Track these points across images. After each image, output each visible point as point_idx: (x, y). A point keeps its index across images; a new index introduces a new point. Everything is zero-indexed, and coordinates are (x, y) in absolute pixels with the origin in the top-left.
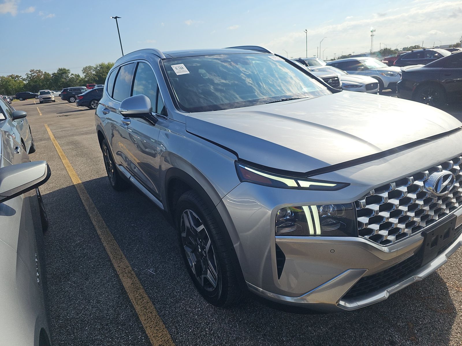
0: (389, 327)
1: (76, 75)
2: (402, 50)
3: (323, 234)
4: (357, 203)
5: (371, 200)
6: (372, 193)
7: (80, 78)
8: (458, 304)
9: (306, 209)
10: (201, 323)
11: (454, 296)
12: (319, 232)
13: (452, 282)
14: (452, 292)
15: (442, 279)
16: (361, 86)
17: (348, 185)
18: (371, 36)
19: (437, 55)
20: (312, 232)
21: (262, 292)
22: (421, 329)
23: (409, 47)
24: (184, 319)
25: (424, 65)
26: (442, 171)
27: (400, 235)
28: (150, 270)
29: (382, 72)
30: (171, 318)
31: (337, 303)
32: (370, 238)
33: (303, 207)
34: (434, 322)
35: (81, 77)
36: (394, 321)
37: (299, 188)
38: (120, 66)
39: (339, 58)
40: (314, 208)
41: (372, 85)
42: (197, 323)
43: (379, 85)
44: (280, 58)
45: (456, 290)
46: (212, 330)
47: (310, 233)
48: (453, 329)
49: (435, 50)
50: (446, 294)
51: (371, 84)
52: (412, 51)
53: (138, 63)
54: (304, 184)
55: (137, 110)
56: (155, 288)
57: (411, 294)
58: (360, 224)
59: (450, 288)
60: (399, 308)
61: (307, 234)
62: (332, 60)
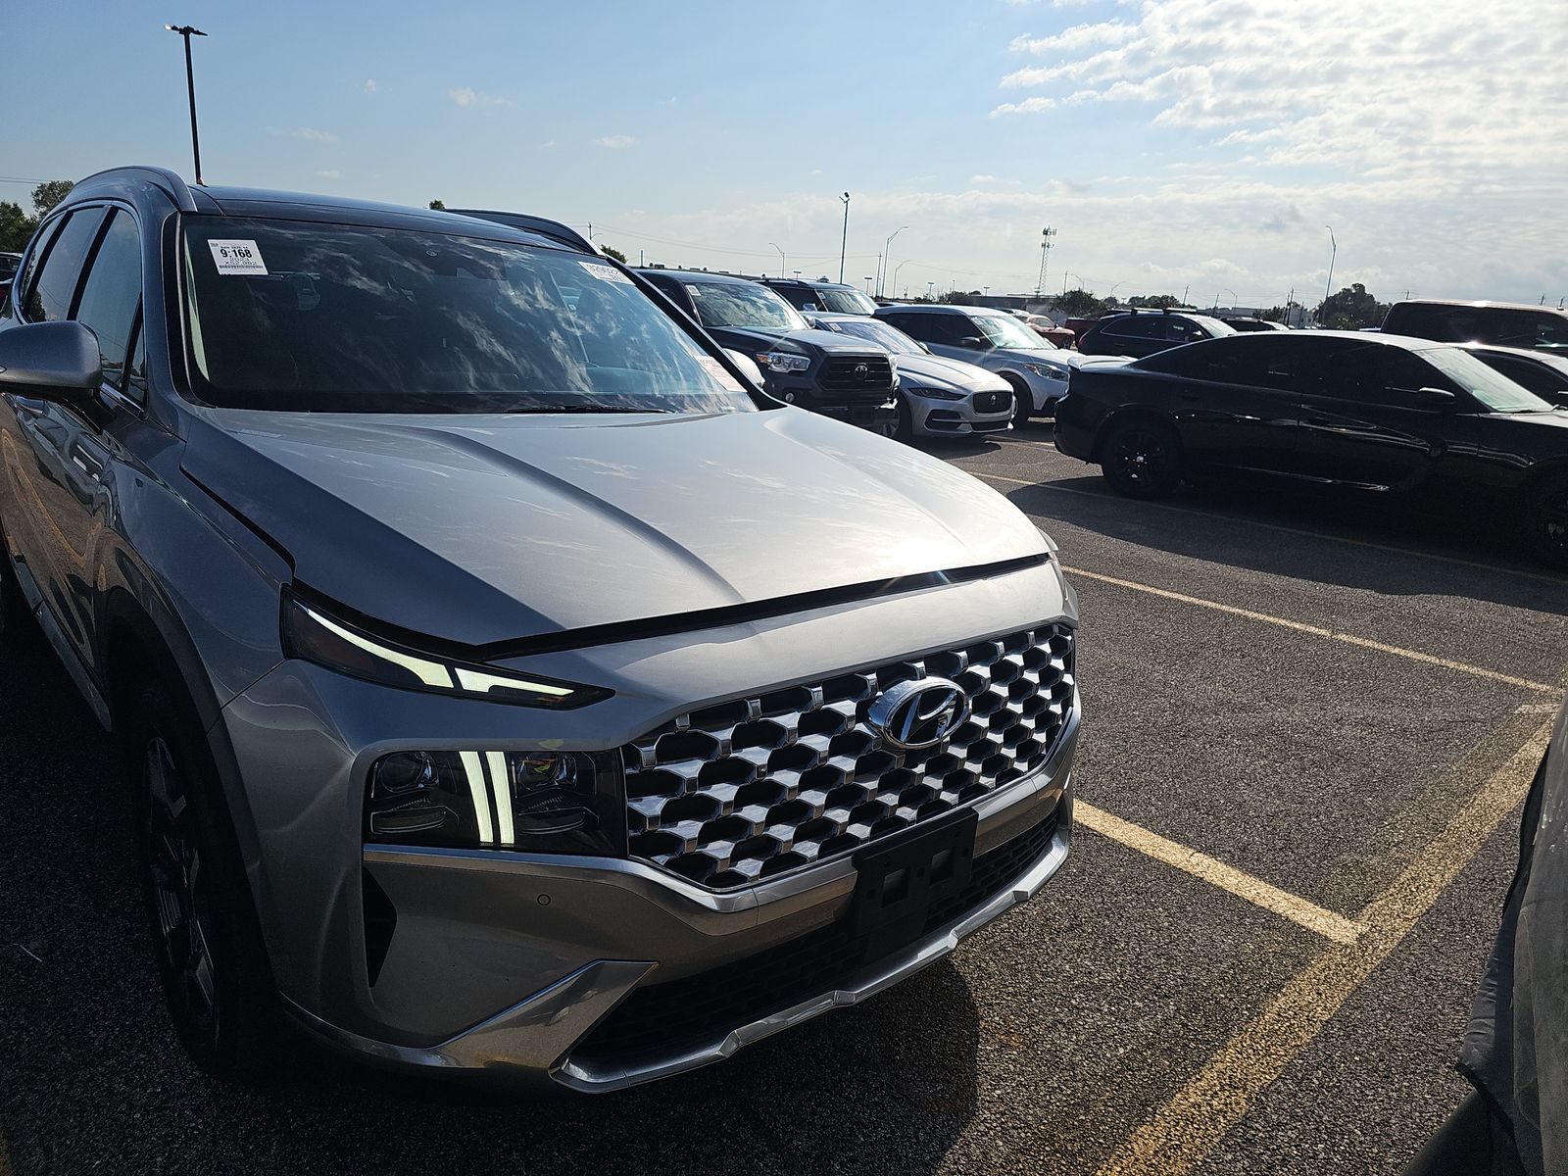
0: (763, 1152)
1: (9, 206)
2: (1126, 302)
3: (523, 842)
4: (631, 753)
5: (678, 747)
6: (683, 723)
7: (22, 219)
8: (991, 1084)
9: (470, 760)
10: (145, 1137)
11: (988, 1060)
12: (507, 836)
13: (997, 1018)
14: (986, 1048)
15: (973, 1007)
16: (961, 397)
17: (610, 693)
18: (1043, 245)
19: (1199, 333)
20: (486, 835)
21: (322, 1028)
22: (853, 1160)
23: (1147, 298)
24: (88, 1122)
25: (1135, 360)
26: (923, 677)
27: (779, 861)
28: (27, 948)
29: (1031, 363)
30: (40, 1118)
31: (552, 1066)
32: (668, 865)
33: (460, 753)
34: (901, 1137)
35: (27, 216)
36: (785, 1133)
37: (458, 692)
38: (70, 209)
39: (942, 300)
40: (496, 760)
41: (994, 397)
42: (132, 1135)
43: (1014, 398)
44: (620, 273)
45: (1001, 1041)
46: (176, 1161)
47: (482, 840)
48: (946, 1162)
49: (1196, 318)
50: (966, 1054)
51: (991, 393)
52: (1167, 312)
53: (114, 211)
54: (475, 681)
55: (47, 372)
56: (23, 1010)
57: (869, 1050)
58: (637, 818)
59: (986, 1034)
60: (817, 1093)
61: (471, 840)
62: (918, 300)
